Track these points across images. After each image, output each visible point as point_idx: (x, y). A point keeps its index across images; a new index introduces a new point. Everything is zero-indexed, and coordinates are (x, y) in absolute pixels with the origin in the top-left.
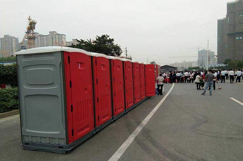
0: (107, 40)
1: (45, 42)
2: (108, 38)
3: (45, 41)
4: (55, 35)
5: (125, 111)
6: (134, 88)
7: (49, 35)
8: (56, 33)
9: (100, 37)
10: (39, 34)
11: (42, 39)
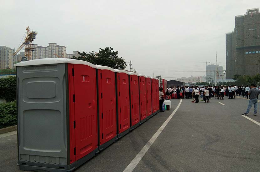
0: (111, 53)
1: (44, 55)
2: (112, 51)
3: (44, 53)
4: (55, 46)
5: (131, 129)
6: (140, 104)
7: (48, 47)
8: (56, 45)
9: (104, 49)
10: (38, 46)
11: (40, 51)
